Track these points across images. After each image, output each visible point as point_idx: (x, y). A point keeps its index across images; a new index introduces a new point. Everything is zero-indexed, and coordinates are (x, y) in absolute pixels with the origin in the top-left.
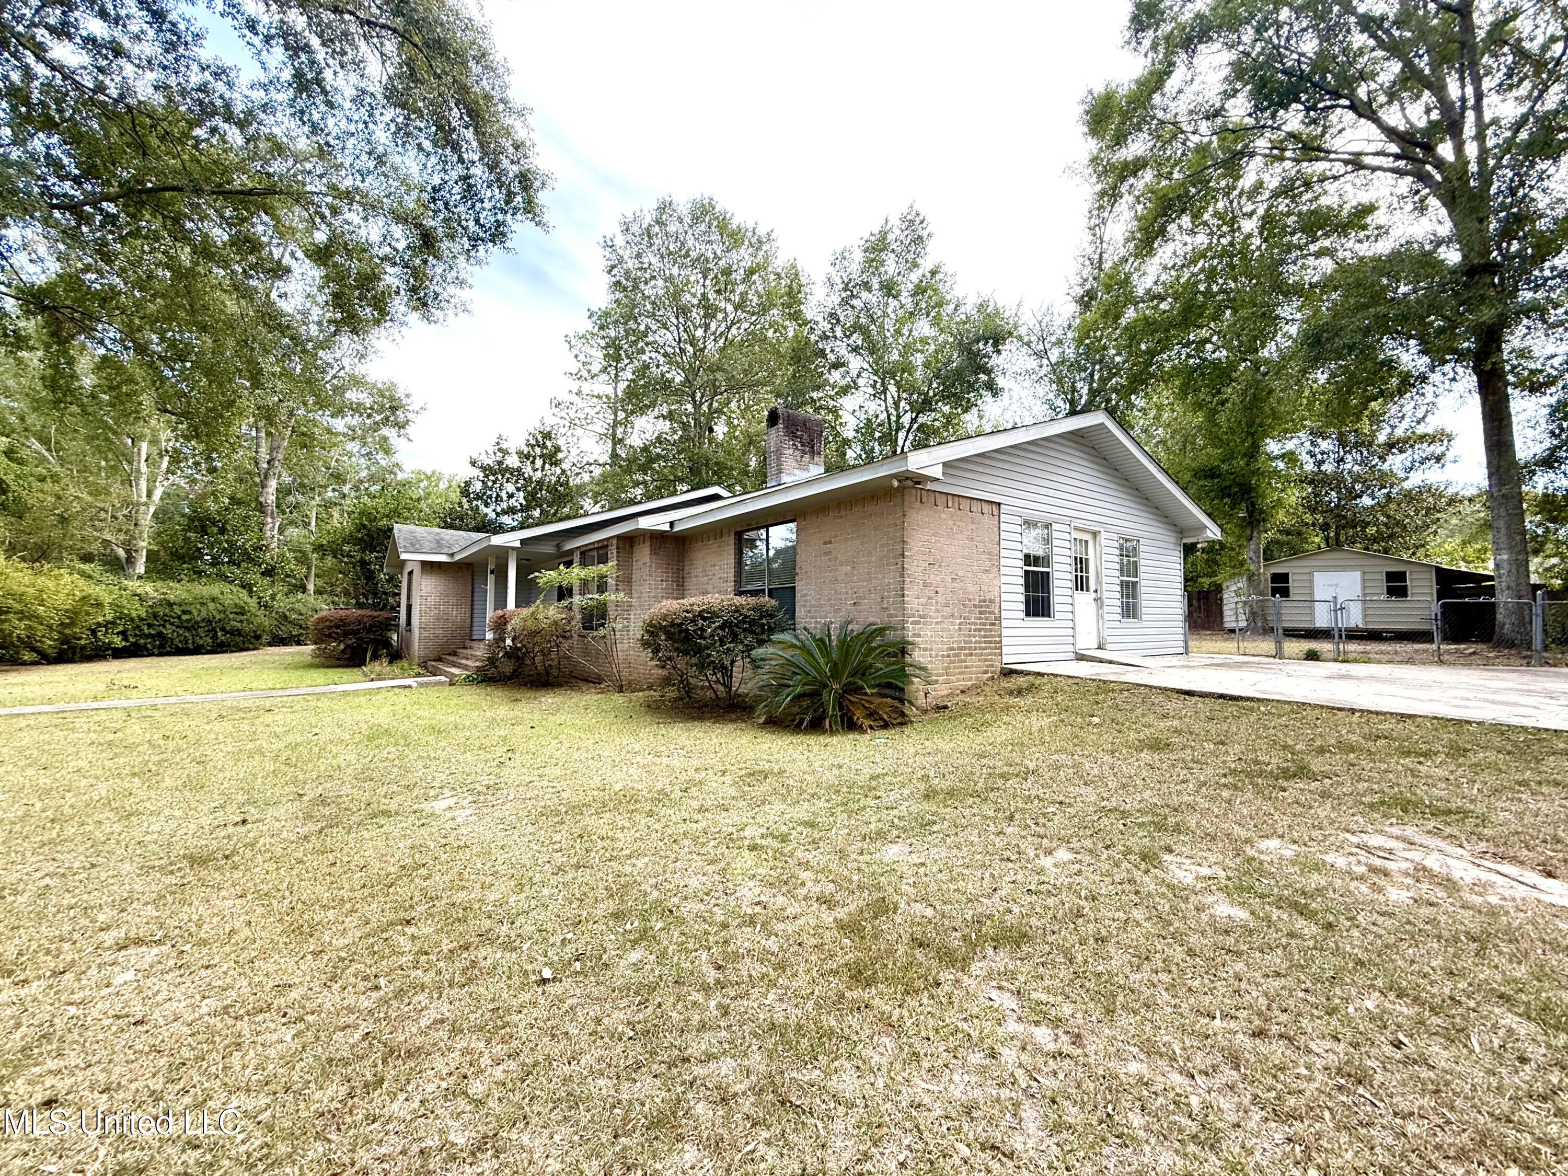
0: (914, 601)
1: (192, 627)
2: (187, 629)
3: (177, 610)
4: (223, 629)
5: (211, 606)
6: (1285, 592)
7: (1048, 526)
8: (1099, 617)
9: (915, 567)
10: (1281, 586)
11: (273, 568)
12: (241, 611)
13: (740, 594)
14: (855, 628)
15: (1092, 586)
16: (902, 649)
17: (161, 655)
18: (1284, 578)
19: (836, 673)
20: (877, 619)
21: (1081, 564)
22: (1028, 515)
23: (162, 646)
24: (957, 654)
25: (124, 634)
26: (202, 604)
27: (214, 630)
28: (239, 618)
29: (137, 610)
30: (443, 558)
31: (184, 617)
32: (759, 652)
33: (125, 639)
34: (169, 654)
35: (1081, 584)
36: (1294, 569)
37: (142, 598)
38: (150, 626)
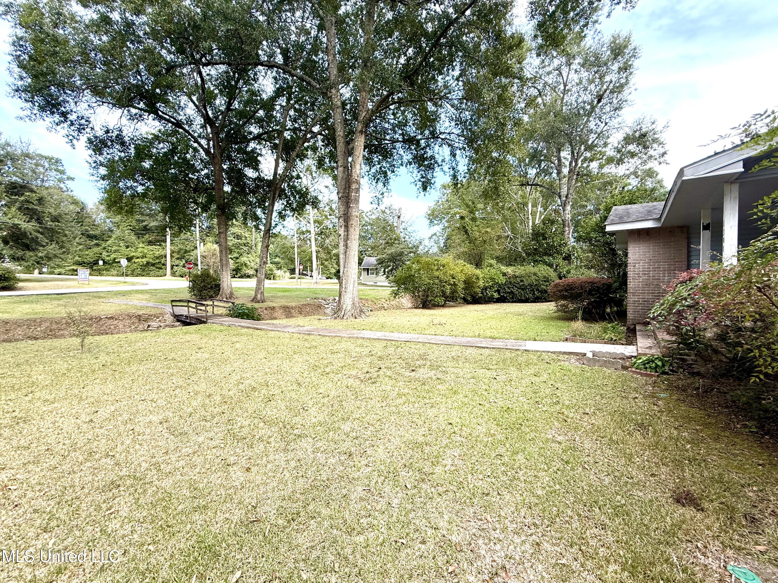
1: (523, 288)
2: (522, 289)
3: (518, 280)
4: (537, 290)
5: (533, 277)
11: (570, 256)
12: (547, 280)
17: (513, 302)
23: (512, 298)
25: (498, 291)
26: (529, 276)
27: (533, 290)
28: (545, 284)
29: (502, 280)
31: (521, 284)
33: (499, 294)
34: (515, 302)
37: (504, 274)
38: (509, 288)
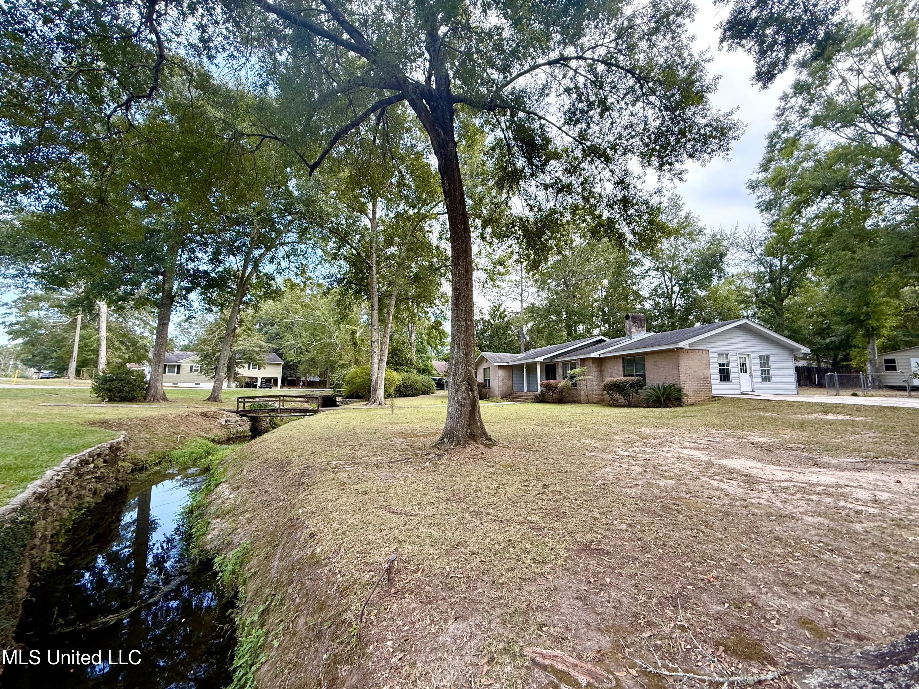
0: (682, 378)
6: (894, 368)
7: (727, 355)
8: (752, 381)
9: (683, 369)
10: (891, 365)
13: (625, 376)
14: (666, 385)
15: (748, 371)
16: (680, 390)
18: (893, 361)
19: (663, 395)
20: (672, 382)
21: (743, 365)
22: (720, 352)
24: (696, 392)
30: (505, 364)
32: (640, 391)
35: (744, 371)
36: (898, 357)
